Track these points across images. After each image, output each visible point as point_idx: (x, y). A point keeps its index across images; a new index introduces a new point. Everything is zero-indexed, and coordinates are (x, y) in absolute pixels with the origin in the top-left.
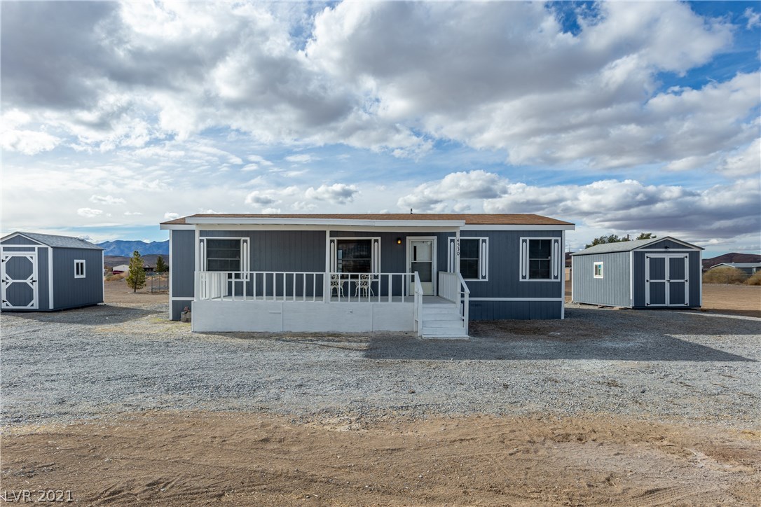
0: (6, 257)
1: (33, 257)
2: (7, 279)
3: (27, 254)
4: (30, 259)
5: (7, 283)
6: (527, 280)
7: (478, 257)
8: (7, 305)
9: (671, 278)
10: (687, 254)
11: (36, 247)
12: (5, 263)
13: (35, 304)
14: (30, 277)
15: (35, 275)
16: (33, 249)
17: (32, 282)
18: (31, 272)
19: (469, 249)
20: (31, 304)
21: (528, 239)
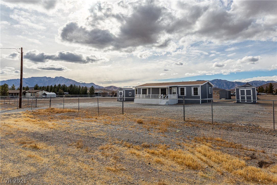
2: (119, 96)
3: (122, 92)
6: (193, 96)
7: (184, 91)
8: (119, 100)
9: (247, 95)
10: (252, 89)
12: (119, 93)
14: (122, 95)
19: (182, 90)
21: (193, 87)
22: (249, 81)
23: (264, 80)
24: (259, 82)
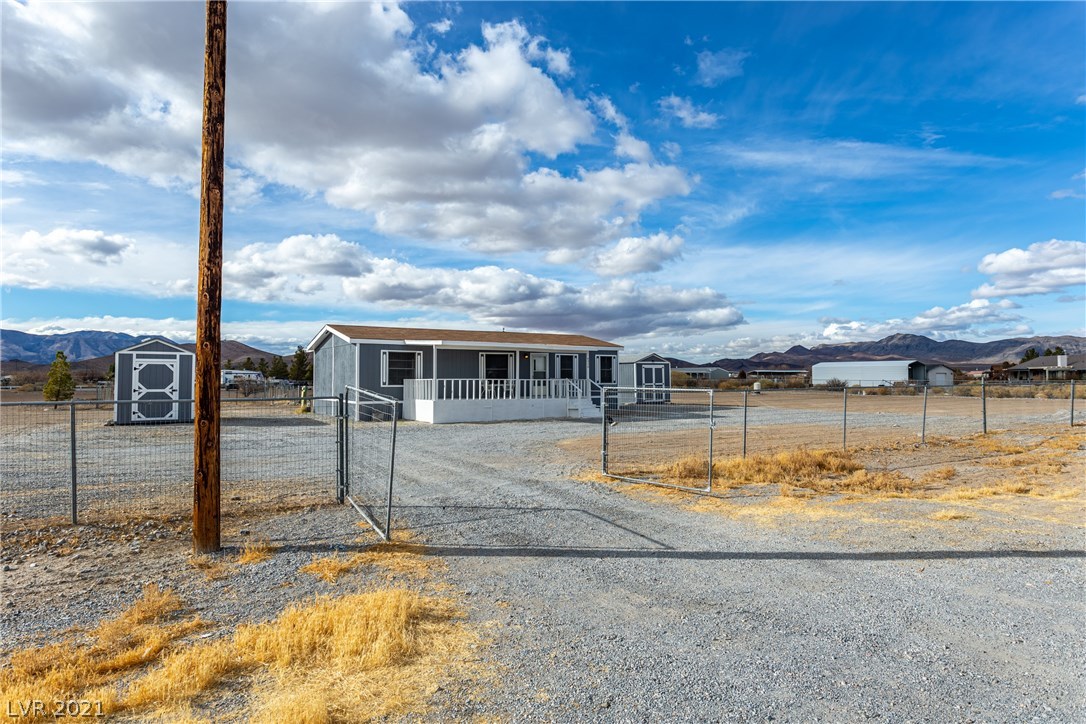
0: (140, 365)
1: (174, 366)
2: (140, 388)
3: (167, 362)
4: (170, 367)
5: (140, 393)
8: (139, 417)
9: (656, 382)
11: (178, 354)
12: (137, 371)
13: (174, 413)
14: (170, 386)
15: (176, 384)
16: (174, 357)
17: (172, 390)
18: (171, 381)
20: (169, 415)
22: (61, 333)
23: (127, 332)
24: (107, 338)
